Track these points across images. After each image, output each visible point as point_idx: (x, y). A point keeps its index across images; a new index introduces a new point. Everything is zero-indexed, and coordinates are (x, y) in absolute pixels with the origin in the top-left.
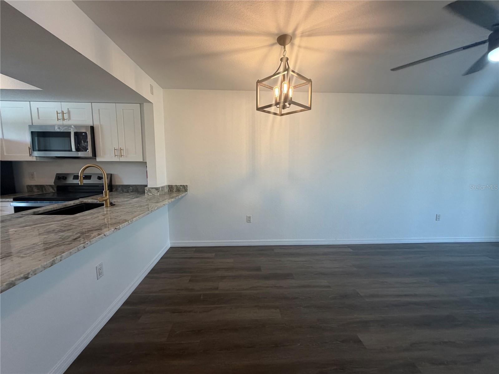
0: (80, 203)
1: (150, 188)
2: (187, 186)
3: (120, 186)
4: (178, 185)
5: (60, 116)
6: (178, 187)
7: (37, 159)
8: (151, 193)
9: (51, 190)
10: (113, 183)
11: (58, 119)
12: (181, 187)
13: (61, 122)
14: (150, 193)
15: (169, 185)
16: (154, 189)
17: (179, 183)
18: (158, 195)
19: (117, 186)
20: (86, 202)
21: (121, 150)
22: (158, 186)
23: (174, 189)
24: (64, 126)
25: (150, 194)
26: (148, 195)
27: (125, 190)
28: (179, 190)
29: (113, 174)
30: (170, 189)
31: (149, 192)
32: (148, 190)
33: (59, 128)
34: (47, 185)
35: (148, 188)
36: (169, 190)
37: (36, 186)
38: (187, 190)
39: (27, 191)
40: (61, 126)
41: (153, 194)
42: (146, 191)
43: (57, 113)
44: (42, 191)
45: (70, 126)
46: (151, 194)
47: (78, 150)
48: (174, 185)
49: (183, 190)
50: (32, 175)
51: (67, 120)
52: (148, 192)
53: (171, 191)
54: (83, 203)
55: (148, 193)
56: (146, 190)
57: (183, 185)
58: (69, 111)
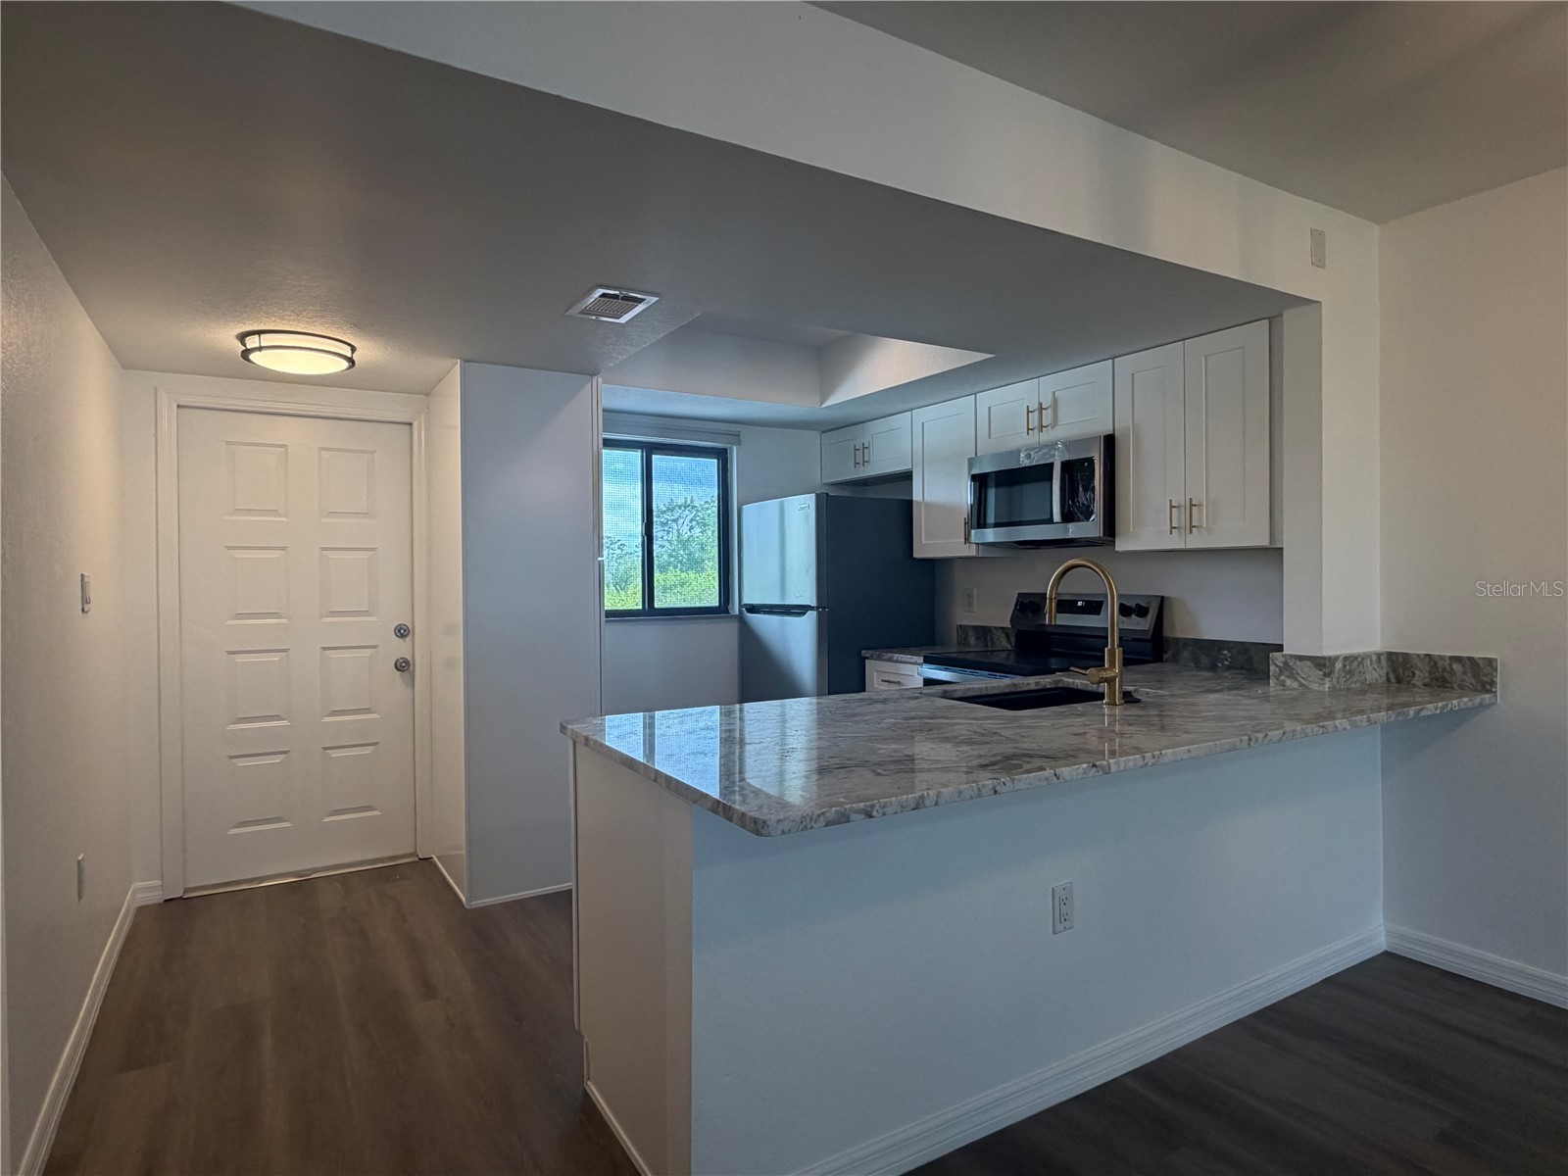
0: (1053, 686)
1: (1290, 655)
2: (1490, 662)
3: (1188, 642)
4: (1441, 657)
5: (1034, 417)
6: (1440, 663)
7: (978, 552)
8: (1292, 677)
9: (1004, 643)
10: (1167, 633)
11: (1028, 429)
12: (1456, 667)
13: (1033, 439)
14: (1288, 677)
15: (1391, 656)
16: (1309, 663)
17: (1444, 647)
18: (1322, 692)
19: (1177, 640)
20: (1069, 683)
21: (1192, 505)
22: (1328, 652)
23: (1417, 672)
24: (1041, 447)
25: (1288, 682)
26: (1283, 684)
27: (1205, 661)
28: (1445, 681)
29: (1168, 598)
30: (1395, 671)
31: (1286, 673)
32: (1281, 665)
33: (1029, 456)
34: (995, 627)
35: (1284, 656)
36: (1392, 676)
37: (975, 628)
38: (1493, 683)
39: (955, 641)
40: (1032, 449)
41: (1301, 685)
42: (1272, 668)
43: (1028, 412)
44: (986, 646)
45: (1052, 446)
46: (1295, 685)
47: (1068, 517)
48: (1418, 655)
49: (1470, 679)
50: (970, 596)
51: (1050, 428)
52: (1281, 672)
53: (1399, 681)
54: (1060, 685)
55: (1282, 678)
56: (1277, 666)
57: (1470, 659)
58: (1055, 401)
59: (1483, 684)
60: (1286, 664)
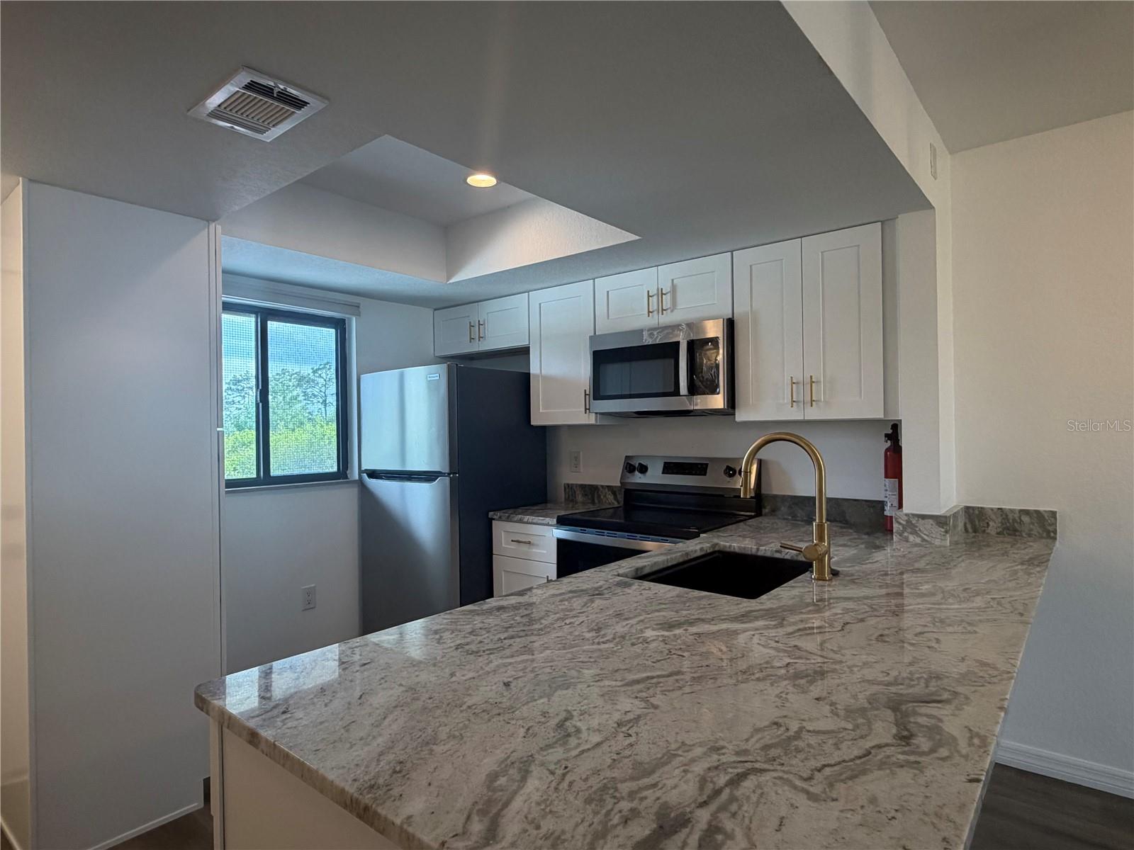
0: (712, 550)
1: (913, 515)
2: (1054, 514)
3: (784, 499)
4: (1012, 511)
5: (654, 300)
6: (1010, 516)
8: (915, 533)
9: (611, 497)
11: (649, 312)
12: (1026, 519)
13: (653, 321)
14: (911, 533)
15: (967, 508)
16: (931, 521)
17: (1014, 502)
18: (945, 547)
19: (775, 497)
20: (725, 546)
21: (812, 382)
22: (941, 512)
23: (991, 523)
24: (663, 329)
25: (911, 538)
26: (907, 540)
27: (802, 514)
28: (1016, 530)
29: (764, 461)
30: (972, 522)
31: (909, 530)
32: (904, 523)
33: (651, 335)
34: (602, 486)
35: (906, 515)
36: (969, 526)
37: (583, 487)
38: (1055, 532)
40: (655, 329)
41: (924, 540)
42: (895, 525)
43: (649, 296)
44: (593, 503)
45: (676, 327)
46: (918, 540)
47: (693, 390)
48: (992, 509)
49: (1036, 530)
50: (577, 458)
51: (669, 311)
52: (904, 530)
55: (906, 534)
56: (900, 523)
57: (1037, 512)
58: (674, 288)
59: (1048, 532)
60: (908, 522)
